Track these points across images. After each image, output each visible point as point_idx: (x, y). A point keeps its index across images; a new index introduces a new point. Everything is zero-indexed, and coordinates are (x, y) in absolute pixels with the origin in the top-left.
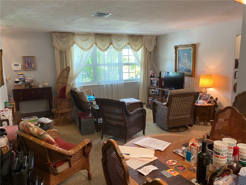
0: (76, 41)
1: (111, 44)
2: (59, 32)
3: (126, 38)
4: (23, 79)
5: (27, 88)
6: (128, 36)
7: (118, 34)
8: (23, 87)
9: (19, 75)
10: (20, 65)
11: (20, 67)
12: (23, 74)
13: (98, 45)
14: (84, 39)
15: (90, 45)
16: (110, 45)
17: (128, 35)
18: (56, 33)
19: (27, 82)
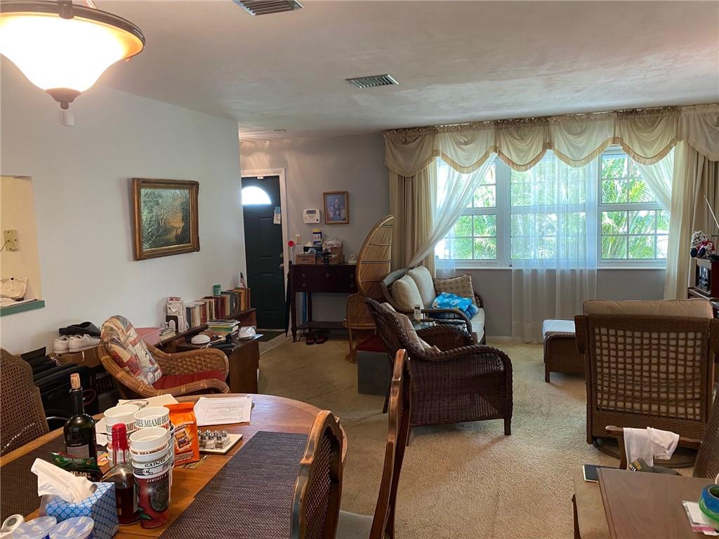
0: (441, 149)
1: (548, 145)
2: (397, 130)
3: (607, 122)
4: (319, 244)
5: (319, 263)
6: (615, 115)
7: (575, 114)
8: (312, 261)
9: (314, 233)
10: (318, 211)
11: (317, 216)
12: (320, 233)
13: (505, 151)
14: (463, 140)
15: (479, 156)
16: (545, 148)
17: (615, 111)
18: (392, 132)
19: (326, 250)
